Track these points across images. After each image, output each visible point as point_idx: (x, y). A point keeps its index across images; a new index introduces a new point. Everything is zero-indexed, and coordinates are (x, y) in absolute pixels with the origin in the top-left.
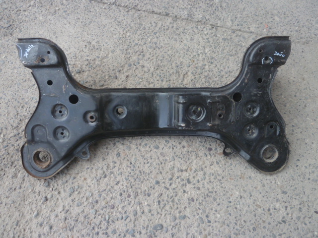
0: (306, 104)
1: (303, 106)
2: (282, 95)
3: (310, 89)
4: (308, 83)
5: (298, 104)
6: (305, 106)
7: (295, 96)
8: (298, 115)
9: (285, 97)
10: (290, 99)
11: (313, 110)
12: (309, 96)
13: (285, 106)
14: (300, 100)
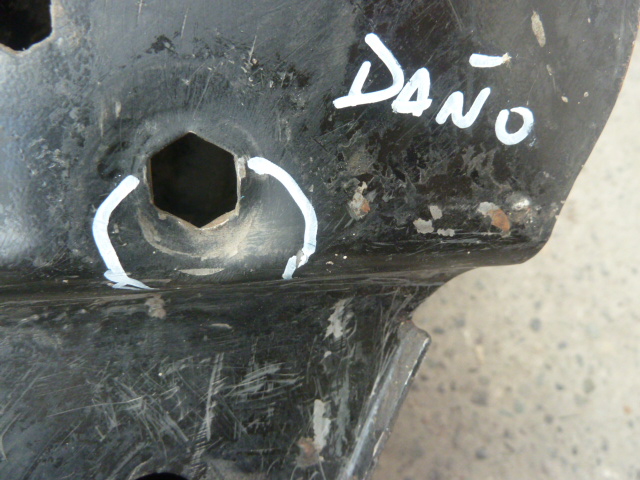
0: (591, 371)
1: (580, 390)
2: (460, 323)
3: (605, 273)
4: (594, 238)
5: (552, 378)
6: (589, 387)
7: (535, 325)
8: (554, 455)
9: (479, 341)
10: (509, 348)
11: (627, 410)
12: (606, 315)
13: (481, 400)
14: (562, 346)
